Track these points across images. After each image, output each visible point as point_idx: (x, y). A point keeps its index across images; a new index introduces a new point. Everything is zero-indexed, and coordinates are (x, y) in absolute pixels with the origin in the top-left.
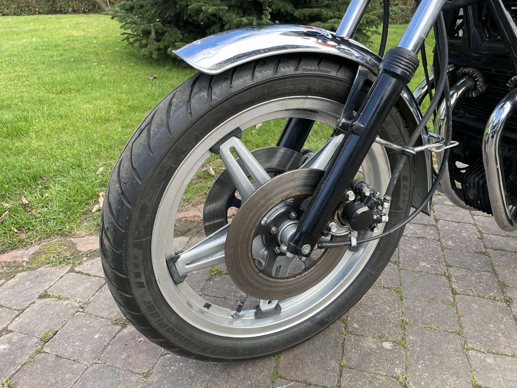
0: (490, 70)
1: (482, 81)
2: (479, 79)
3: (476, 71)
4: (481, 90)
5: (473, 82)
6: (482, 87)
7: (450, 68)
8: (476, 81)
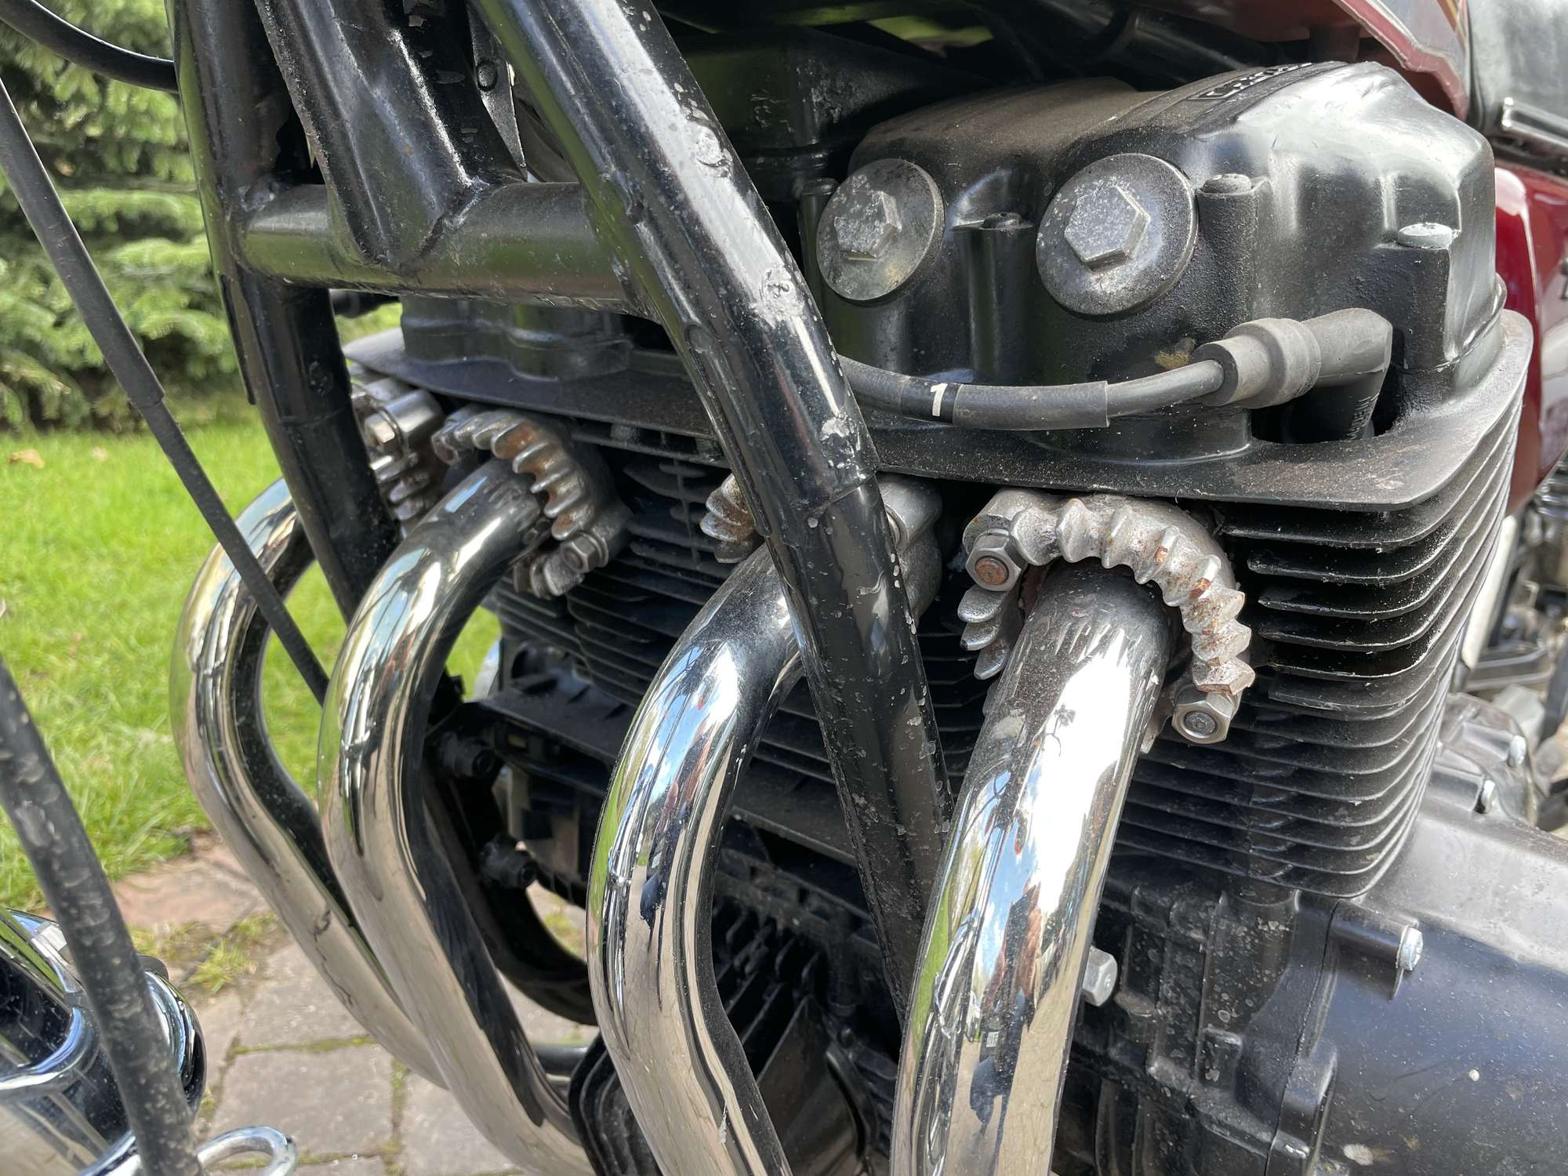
0: (605, 428)
1: (576, 495)
2: (558, 482)
3: (533, 435)
4: (584, 556)
5: (531, 505)
6: (587, 530)
7: (403, 412)
8: (544, 497)
